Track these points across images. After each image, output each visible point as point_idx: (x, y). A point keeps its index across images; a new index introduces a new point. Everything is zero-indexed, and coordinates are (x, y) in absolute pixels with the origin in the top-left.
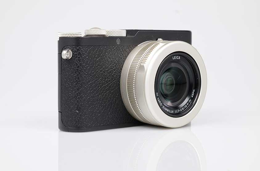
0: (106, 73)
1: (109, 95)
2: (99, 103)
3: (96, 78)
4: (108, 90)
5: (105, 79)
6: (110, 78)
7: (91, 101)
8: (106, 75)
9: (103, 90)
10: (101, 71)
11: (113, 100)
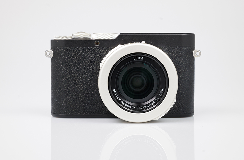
0: (83, 70)
1: (86, 89)
2: (75, 95)
3: (73, 73)
4: (85, 85)
5: (82, 75)
6: (87, 74)
7: (68, 93)
8: (83, 72)
9: (80, 84)
10: (78, 68)
11: (90, 93)
